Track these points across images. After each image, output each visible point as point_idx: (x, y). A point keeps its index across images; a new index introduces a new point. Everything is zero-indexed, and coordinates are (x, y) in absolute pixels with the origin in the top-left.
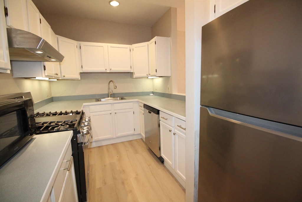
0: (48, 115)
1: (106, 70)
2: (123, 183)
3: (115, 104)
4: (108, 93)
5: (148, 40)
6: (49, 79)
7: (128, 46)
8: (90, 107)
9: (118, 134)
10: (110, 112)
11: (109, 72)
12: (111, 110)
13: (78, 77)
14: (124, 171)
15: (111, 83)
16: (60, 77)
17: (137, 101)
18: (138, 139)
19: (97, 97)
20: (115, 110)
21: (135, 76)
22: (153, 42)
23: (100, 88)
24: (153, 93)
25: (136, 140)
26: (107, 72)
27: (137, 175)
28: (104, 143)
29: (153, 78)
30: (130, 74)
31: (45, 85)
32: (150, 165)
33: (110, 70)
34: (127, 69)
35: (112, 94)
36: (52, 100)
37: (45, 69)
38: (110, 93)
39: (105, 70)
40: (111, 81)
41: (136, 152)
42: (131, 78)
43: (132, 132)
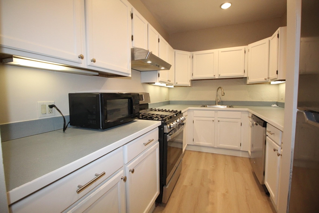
0: (159, 110)
1: (215, 76)
2: (208, 192)
3: (218, 112)
4: (215, 100)
5: (270, 35)
6: (167, 85)
7: (242, 48)
8: (195, 111)
9: (220, 145)
10: (213, 119)
11: (217, 78)
12: (214, 117)
13: (189, 84)
14: (214, 182)
15: (220, 91)
16: (174, 83)
17: (247, 111)
18: (245, 157)
19: (204, 104)
20: (218, 118)
21: (249, 81)
22: (275, 35)
23: (208, 94)
24: (277, 103)
25: (242, 157)
26: (216, 78)
27: (227, 192)
28: (204, 150)
29: (278, 84)
30: (243, 80)
31: (165, 91)
32: (248, 190)
33: (219, 76)
34: (240, 74)
35: (219, 102)
36: (168, 103)
37: (159, 76)
38: (218, 100)
39: (213, 76)
40: (220, 87)
41: (236, 169)
42: (245, 84)
43: (237, 147)
